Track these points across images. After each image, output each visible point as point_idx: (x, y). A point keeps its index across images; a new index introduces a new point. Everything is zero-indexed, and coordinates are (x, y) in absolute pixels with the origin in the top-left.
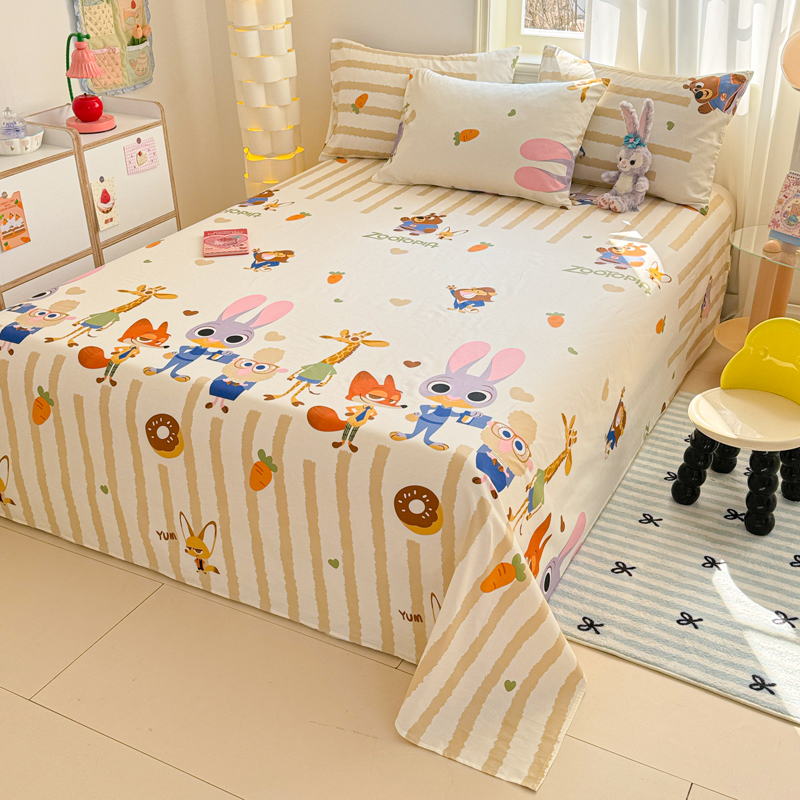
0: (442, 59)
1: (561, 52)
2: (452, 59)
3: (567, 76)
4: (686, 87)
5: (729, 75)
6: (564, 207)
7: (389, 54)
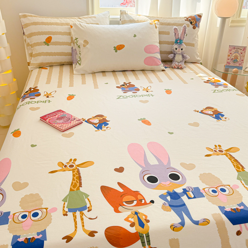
0: (80, 18)
1: (128, 12)
2: (85, 18)
3: (138, 21)
4: (186, 20)
5: (196, 15)
6: (163, 70)
7: (53, 18)
